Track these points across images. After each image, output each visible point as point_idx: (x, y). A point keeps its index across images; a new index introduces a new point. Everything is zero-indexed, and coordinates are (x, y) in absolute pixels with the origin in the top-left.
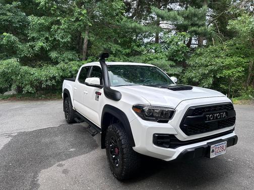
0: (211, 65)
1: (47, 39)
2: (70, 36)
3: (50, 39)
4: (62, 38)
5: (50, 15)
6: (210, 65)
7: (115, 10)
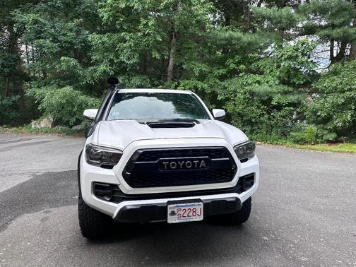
0: (350, 90)
1: (111, 61)
2: (136, 56)
3: (115, 61)
4: (128, 59)
5: (115, 31)
6: (348, 91)
7: (195, 17)
